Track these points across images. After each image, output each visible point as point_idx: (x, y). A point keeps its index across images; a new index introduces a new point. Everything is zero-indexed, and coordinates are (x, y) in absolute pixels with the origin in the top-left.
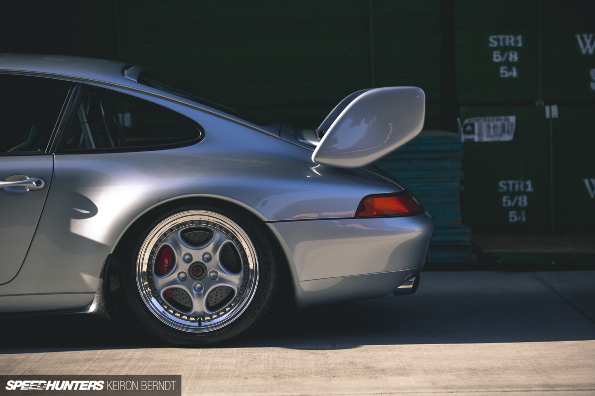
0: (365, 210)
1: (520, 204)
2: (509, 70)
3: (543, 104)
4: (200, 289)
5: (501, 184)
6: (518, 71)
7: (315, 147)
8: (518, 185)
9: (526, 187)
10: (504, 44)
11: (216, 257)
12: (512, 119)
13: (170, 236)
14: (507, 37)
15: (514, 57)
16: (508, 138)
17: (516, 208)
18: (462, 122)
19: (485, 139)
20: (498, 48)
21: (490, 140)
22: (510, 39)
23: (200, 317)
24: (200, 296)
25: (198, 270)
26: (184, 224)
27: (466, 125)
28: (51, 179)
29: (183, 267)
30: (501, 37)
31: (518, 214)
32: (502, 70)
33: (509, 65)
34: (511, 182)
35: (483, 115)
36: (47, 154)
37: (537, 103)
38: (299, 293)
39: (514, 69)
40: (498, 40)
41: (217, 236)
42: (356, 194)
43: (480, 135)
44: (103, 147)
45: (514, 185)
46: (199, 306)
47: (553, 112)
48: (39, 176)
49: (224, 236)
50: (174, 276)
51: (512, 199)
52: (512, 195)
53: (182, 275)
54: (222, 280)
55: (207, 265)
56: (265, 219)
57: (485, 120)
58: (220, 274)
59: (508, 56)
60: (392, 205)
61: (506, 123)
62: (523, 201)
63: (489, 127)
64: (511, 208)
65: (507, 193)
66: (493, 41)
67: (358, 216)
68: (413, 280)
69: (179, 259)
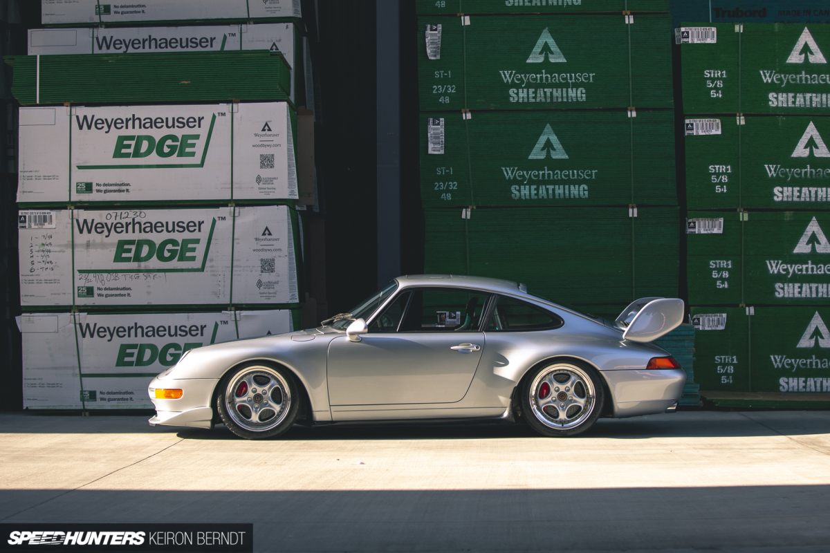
0: (651, 365)
1: (729, 371)
2: (723, 283)
3: (744, 306)
4: (563, 406)
5: (716, 358)
6: (728, 284)
7: (624, 331)
8: (728, 359)
9: (733, 360)
10: (720, 266)
11: (572, 389)
12: (724, 315)
13: (547, 378)
14: (722, 262)
15: (726, 275)
16: (721, 328)
17: (726, 374)
18: (692, 317)
19: (706, 328)
20: (715, 269)
21: (710, 329)
22: (723, 263)
23: (562, 422)
24: (563, 410)
25: (562, 396)
26: (555, 371)
27: (695, 319)
28: (483, 346)
29: (554, 394)
30: (718, 262)
31: (727, 378)
32: (718, 283)
33: (723, 280)
34: (723, 357)
35: (706, 312)
36: (480, 332)
37: (741, 305)
38: (616, 409)
39: (726, 283)
40: (716, 263)
41: (573, 378)
42: (647, 357)
43: (703, 326)
44: (507, 329)
45: (725, 359)
46: (563, 415)
47: (751, 311)
48: (477, 344)
49: (576, 378)
50: (549, 399)
51: (723, 368)
52: (724, 365)
53: (554, 399)
54: (575, 401)
55: (567, 393)
56: (599, 369)
57: (707, 316)
58: (574, 398)
59: (722, 274)
60: (666, 363)
61: (720, 318)
62: (731, 369)
63: (709, 320)
64: (723, 374)
65: (720, 364)
66: (712, 264)
67: (648, 368)
68: (676, 404)
69: (552, 389)
